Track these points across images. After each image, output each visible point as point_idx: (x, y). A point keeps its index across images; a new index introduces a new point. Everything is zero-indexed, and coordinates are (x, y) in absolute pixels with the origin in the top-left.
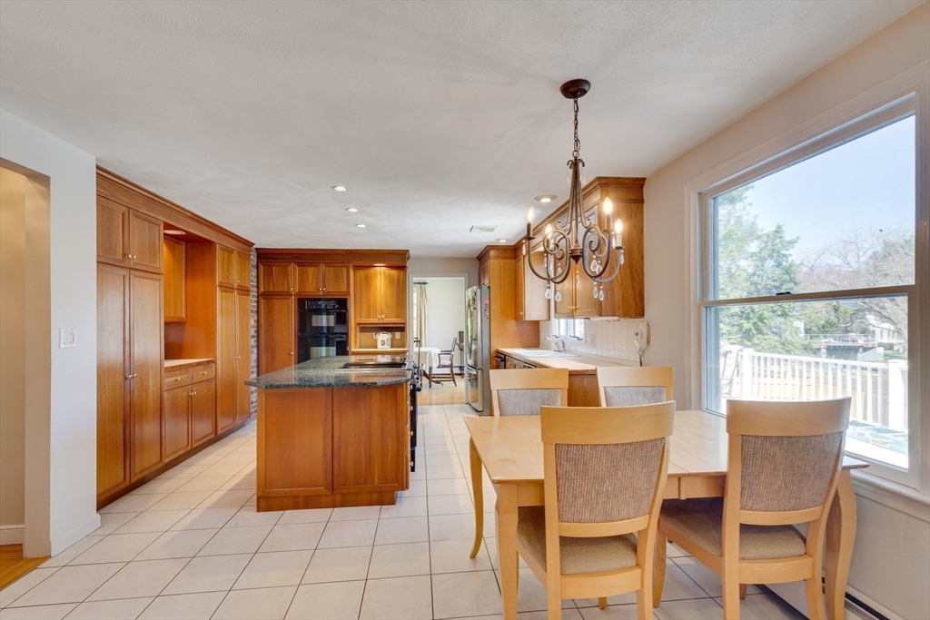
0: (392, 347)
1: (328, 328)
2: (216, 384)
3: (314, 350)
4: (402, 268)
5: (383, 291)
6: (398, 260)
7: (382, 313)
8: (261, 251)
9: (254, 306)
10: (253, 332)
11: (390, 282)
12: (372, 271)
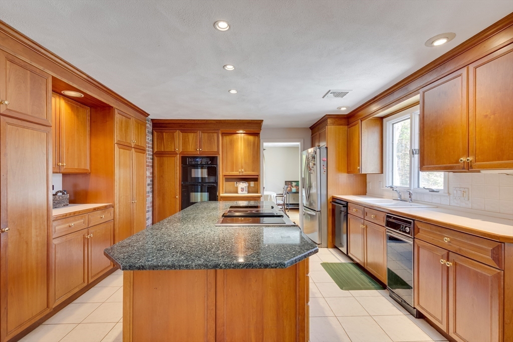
0: (249, 192)
1: (202, 178)
2: (114, 225)
3: (193, 195)
4: (256, 134)
5: (242, 151)
6: (254, 128)
7: (242, 168)
8: (155, 122)
9: (149, 162)
10: (149, 181)
11: (248, 145)
12: (235, 136)
